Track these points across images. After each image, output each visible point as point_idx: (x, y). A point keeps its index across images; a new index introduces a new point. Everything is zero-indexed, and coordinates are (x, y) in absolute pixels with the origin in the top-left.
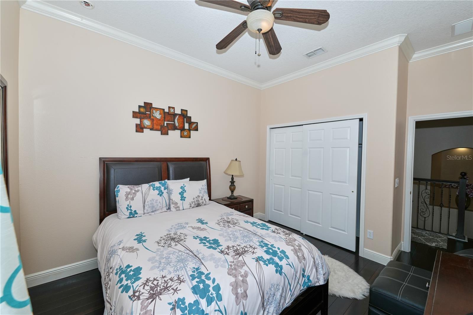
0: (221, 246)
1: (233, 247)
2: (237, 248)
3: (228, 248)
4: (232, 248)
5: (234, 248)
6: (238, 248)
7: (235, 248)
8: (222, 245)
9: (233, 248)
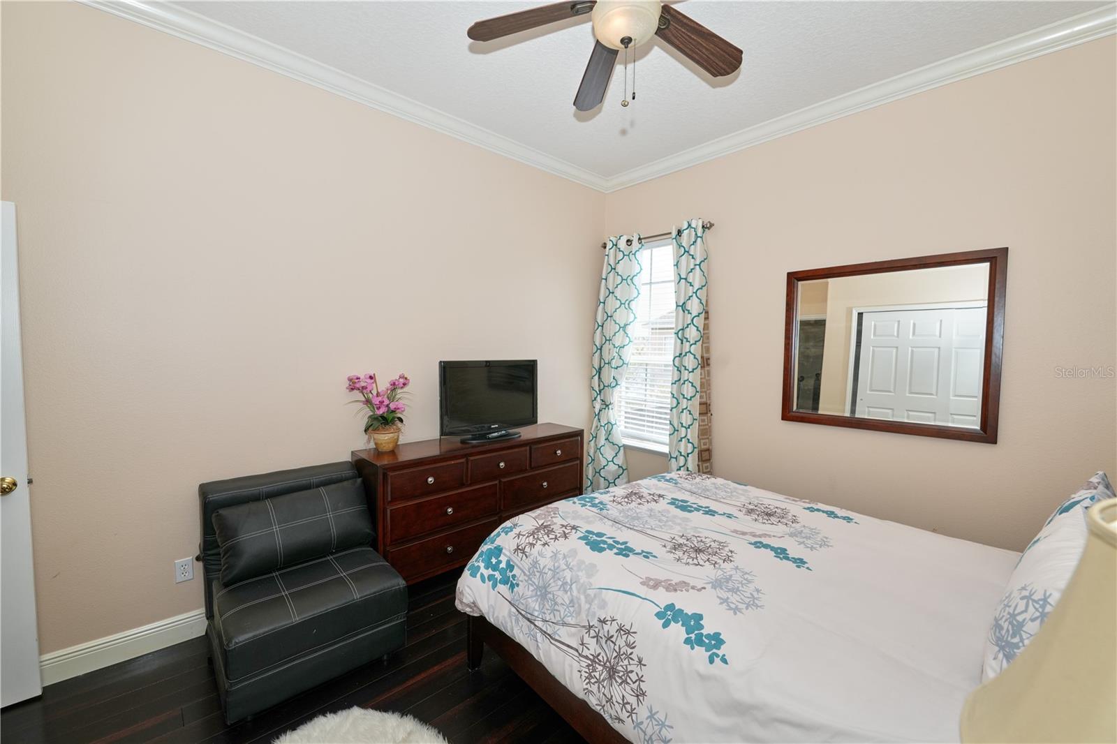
0: (580, 538)
1: (556, 538)
2: (548, 536)
3: (565, 536)
4: (559, 535)
5: (554, 537)
6: (546, 536)
7: (551, 536)
8: (578, 539)
9: (556, 536)
